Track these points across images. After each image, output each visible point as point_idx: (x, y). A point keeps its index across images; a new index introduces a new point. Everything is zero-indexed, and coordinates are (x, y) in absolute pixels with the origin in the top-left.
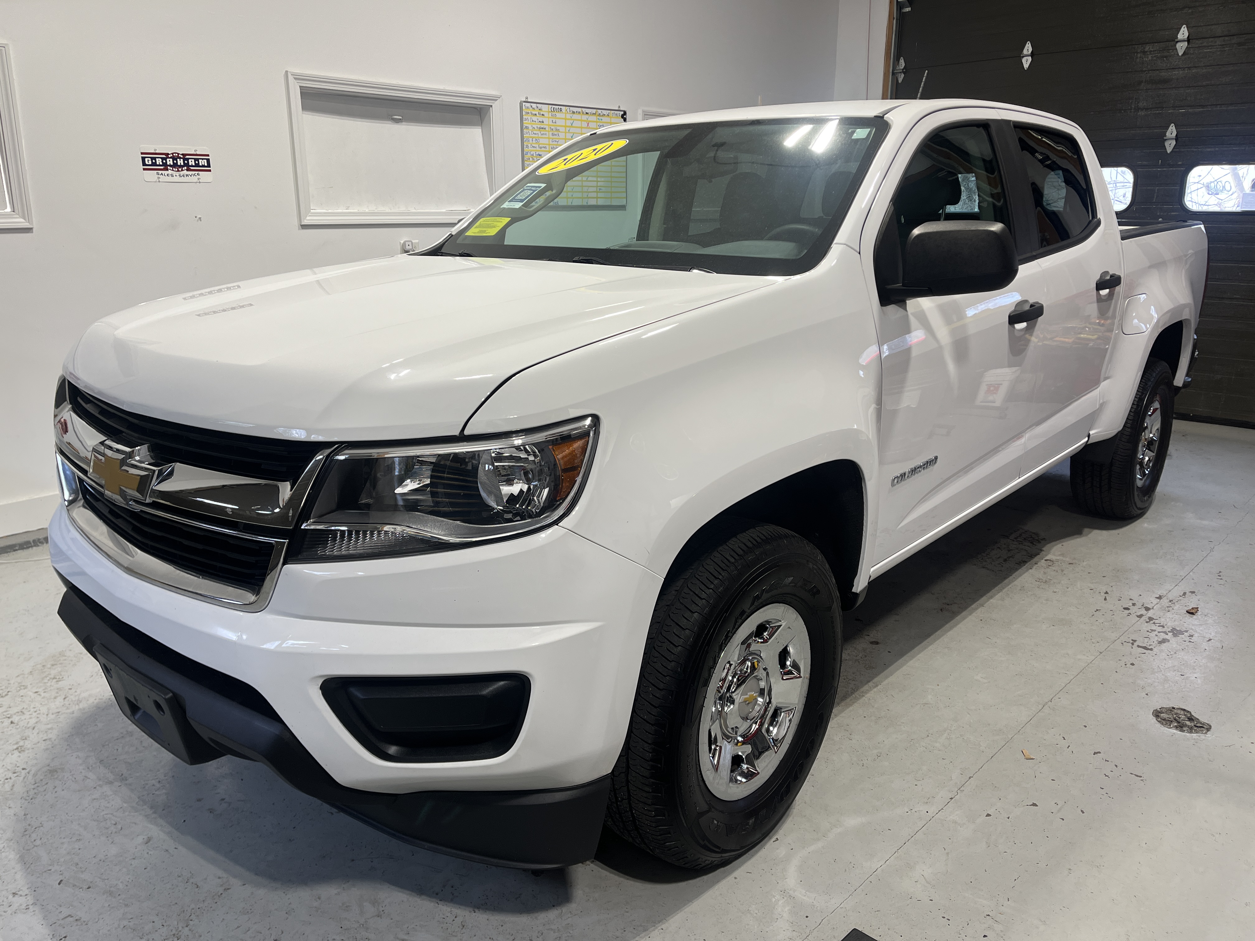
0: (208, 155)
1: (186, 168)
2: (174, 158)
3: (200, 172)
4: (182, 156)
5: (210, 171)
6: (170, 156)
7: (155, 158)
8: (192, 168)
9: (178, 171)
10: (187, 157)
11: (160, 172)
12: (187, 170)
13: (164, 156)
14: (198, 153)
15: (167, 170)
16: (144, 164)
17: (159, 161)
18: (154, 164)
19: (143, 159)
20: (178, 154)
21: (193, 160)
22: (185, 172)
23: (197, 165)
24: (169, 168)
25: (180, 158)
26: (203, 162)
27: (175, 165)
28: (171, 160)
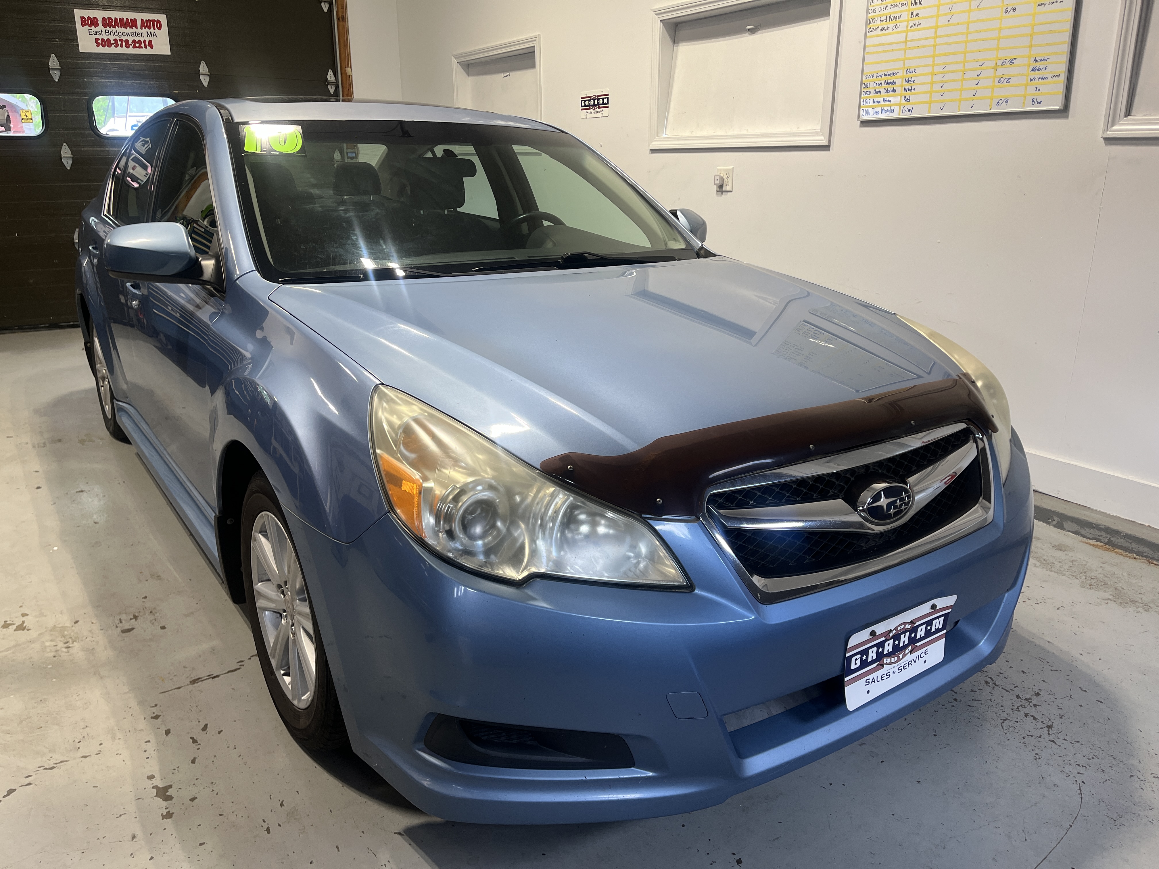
0: (608, 95)
1: (597, 106)
2: (594, 100)
3: (604, 109)
4: (596, 97)
5: (608, 107)
6: (592, 98)
7: (585, 101)
8: (600, 106)
9: (595, 109)
10: (599, 97)
11: (588, 111)
12: (599, 108)
13: (589, 99)
14: (604, 94)
15: (589, 109)
16: (582, 106)
17: (587, 103)
18: (585, 106)
19: (582, 101)
20: (595, 96)
21: (601, 100)
22: (597, 110)
23: (603, 104)
24: (591, 107)
25: (596, 99)
26: (605, 101)
27: (594, 105)
28: (592, 101)
